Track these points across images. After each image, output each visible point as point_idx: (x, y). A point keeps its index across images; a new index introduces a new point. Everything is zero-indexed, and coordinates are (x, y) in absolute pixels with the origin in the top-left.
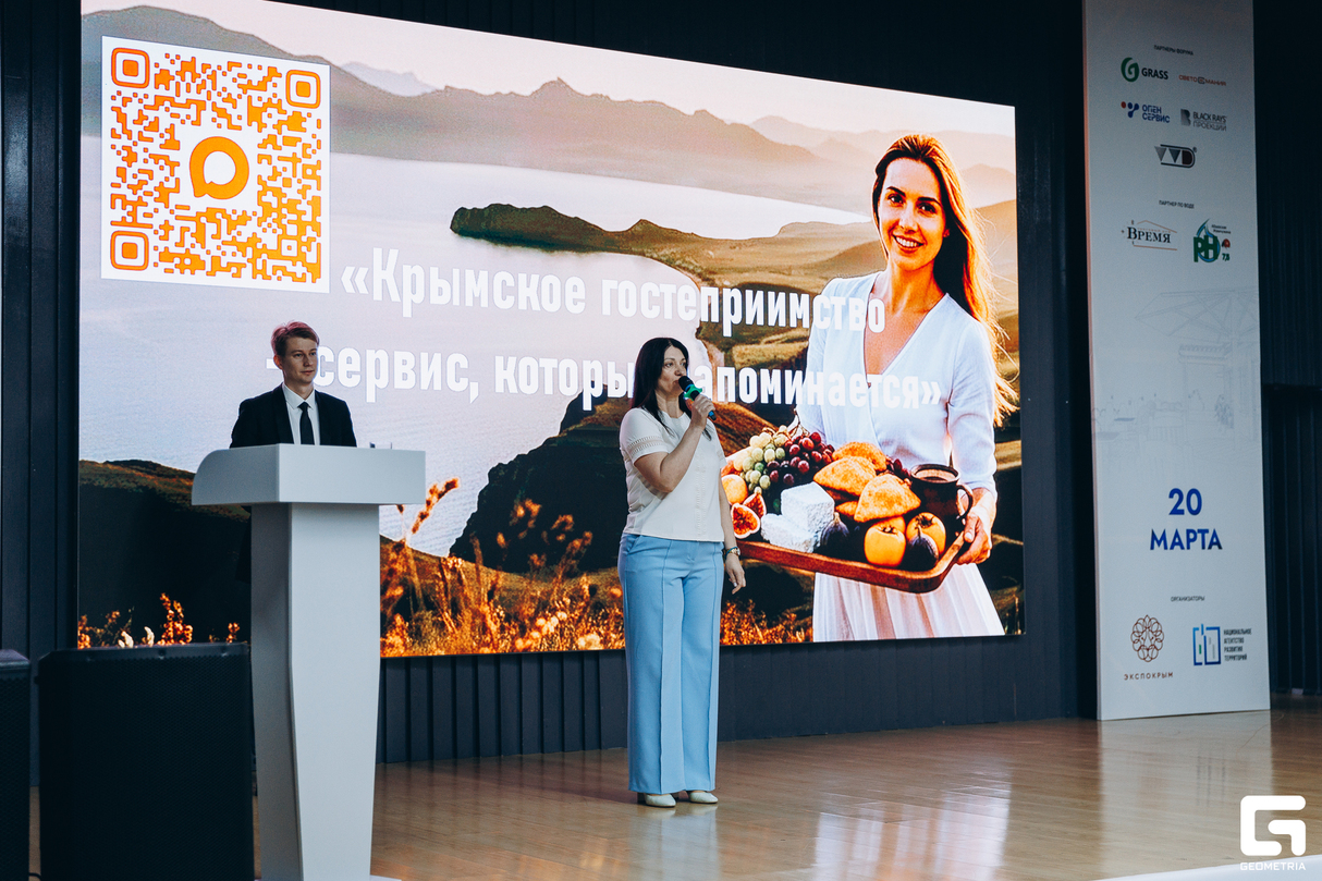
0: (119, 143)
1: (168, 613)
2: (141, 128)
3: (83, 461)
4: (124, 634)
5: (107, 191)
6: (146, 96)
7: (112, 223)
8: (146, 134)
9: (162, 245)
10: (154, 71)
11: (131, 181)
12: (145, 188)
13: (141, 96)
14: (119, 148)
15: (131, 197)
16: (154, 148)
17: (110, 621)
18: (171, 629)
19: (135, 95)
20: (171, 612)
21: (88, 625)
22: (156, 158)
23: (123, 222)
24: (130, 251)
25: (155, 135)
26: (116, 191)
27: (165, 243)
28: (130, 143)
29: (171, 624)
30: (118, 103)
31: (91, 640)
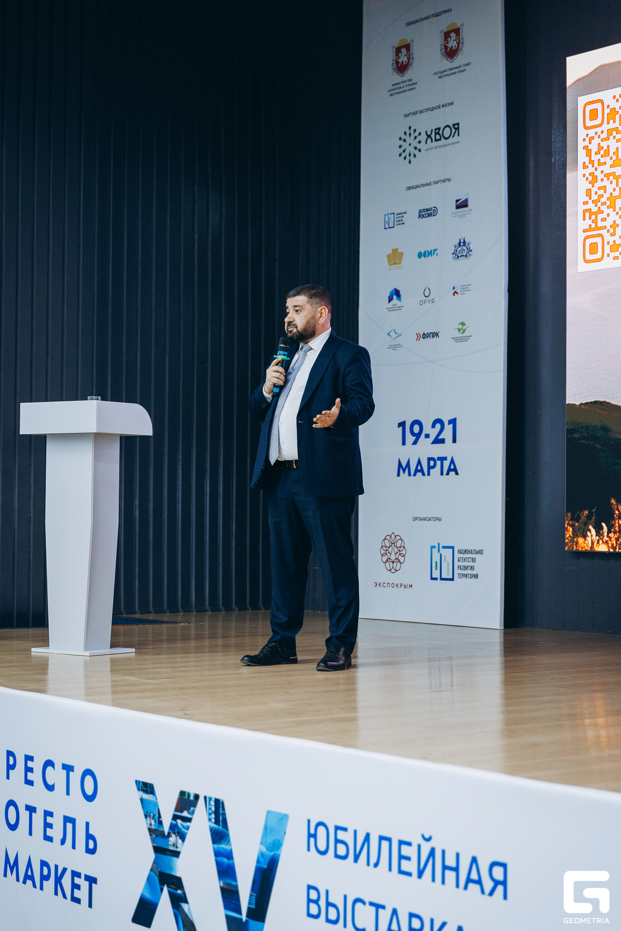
0: (587, 172)
1: (615, 513)
2: (599, 156)
3: (568, 404)
4: (590, 527)
5: (581, 207)
6: (602, 132)
7: (584, 231)
8: (602, 160)
9: (611, 239)
10: (607, 111)
11: (594, 197)
12: (602, 200)
13: (599, 133)
14: (587, 175)
15: (594, 209)
16: (607, 169)
17: (583, 517)
18: (617, 525)
19: (596, 133)
20: (617, 512)
21: (572, 520)
22: (607, 176)
23: (590, 229)
24: (594, 249)
25: (607, 159)
26: (586, 207)
27: (613, 238)
28: (592, 170)
29: (617, 521)
30: (587, 143)
31: (573, 531)
